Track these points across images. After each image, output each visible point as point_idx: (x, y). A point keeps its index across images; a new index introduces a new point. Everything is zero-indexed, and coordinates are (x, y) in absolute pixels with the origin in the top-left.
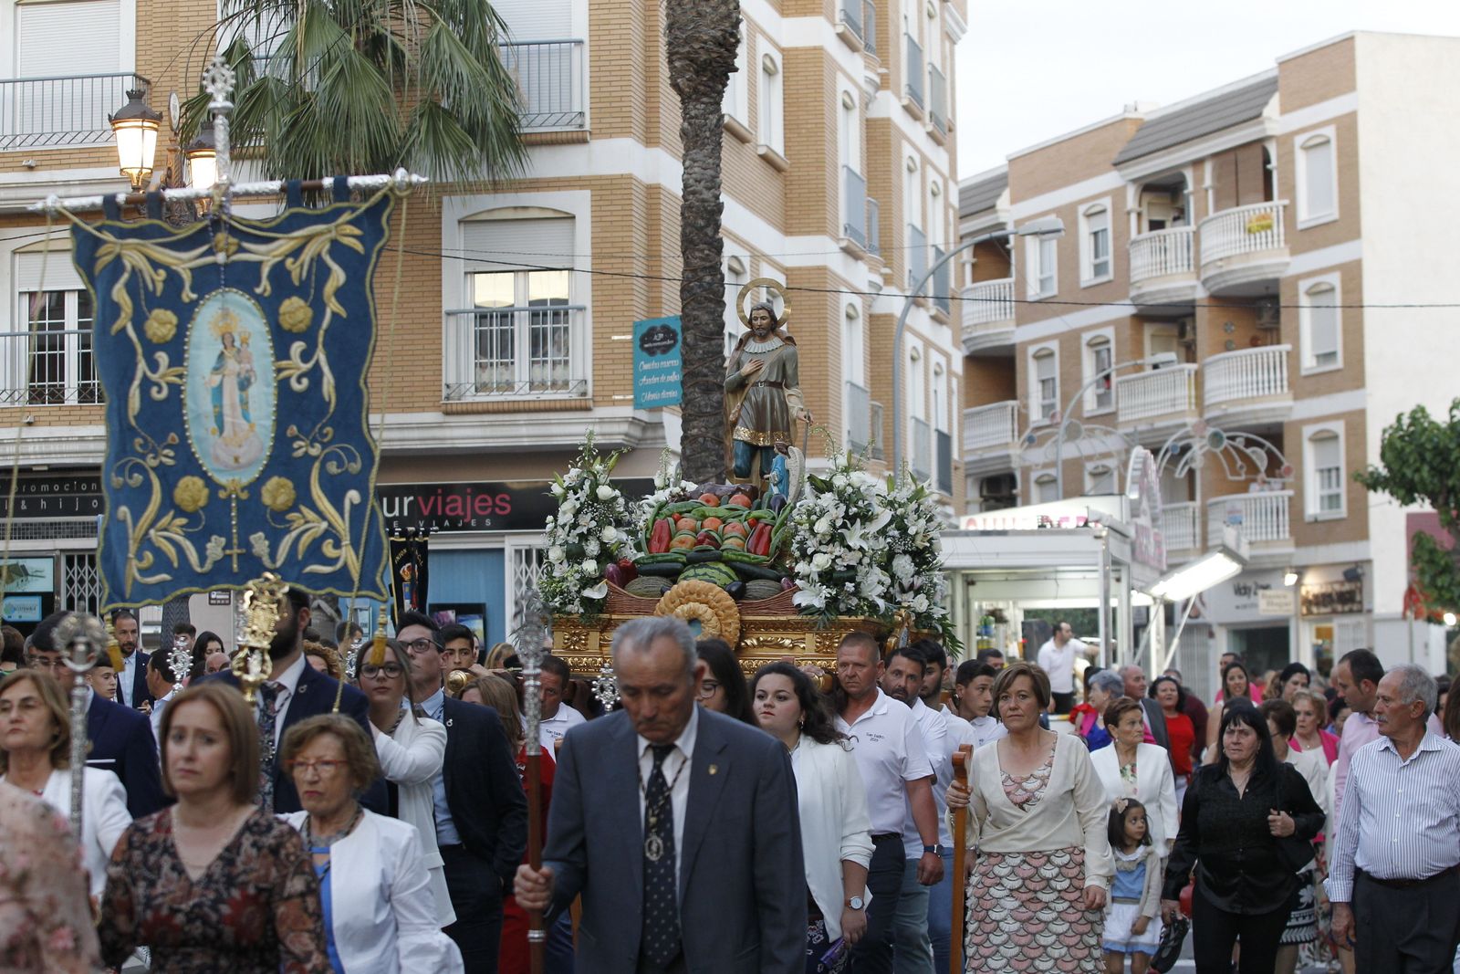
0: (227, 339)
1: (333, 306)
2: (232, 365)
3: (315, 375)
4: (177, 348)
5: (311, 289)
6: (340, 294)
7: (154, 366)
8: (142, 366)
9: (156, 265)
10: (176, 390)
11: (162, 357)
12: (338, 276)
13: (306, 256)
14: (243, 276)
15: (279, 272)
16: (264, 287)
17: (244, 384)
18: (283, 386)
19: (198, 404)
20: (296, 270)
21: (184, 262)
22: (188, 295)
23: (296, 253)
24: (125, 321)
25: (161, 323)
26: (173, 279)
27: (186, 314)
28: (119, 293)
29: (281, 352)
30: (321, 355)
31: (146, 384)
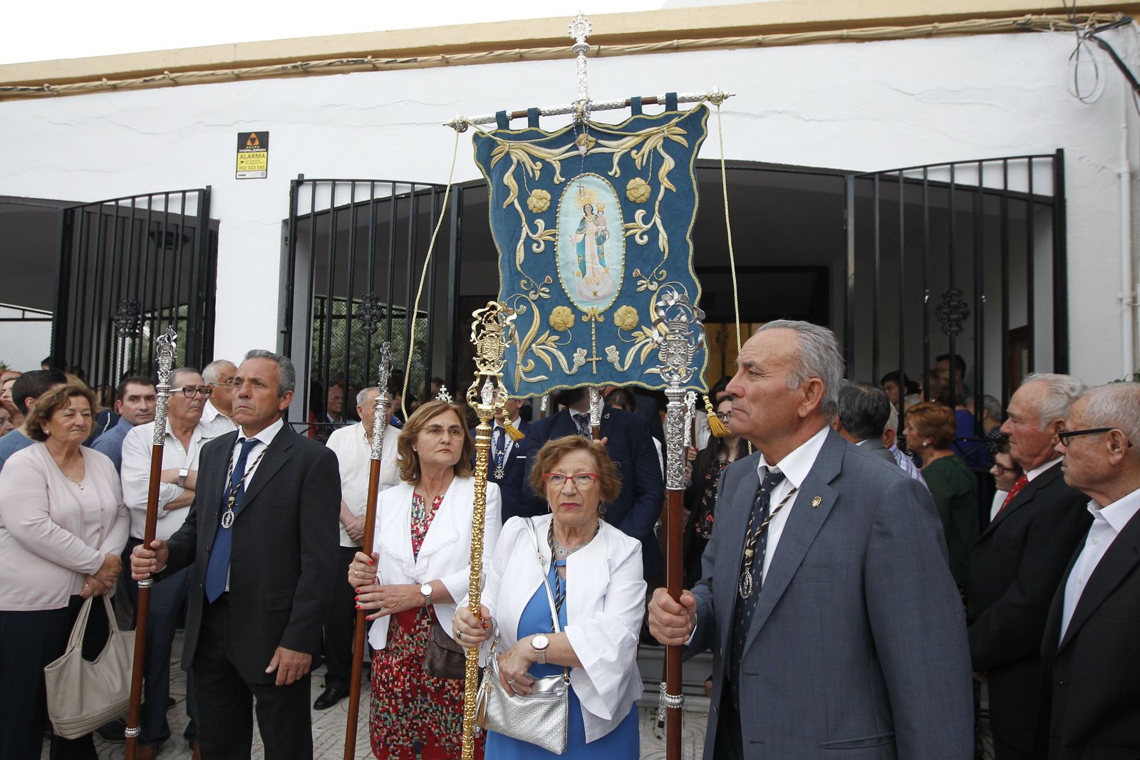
0: (588, 209)
1: (666, 183)
2: (591, 227)
3: (653, 233)
4: (551, 216)
5: (650, 171)
6: (670, 175)
7: (534, 229)
8: (526, 229)
9: (534, 159)
10: (551, 246)
11: (540, 223)
12: (669, 163)
13: (646, 149)
14: (599, 164)
15: (626, 160)
16: (616, 171)
17: (601, 240)
18: (630, 241)
19: (566, 255)
20: (639, 159)
21: (555, 156)
22: (558, 179)
23: (638, 147)
24: (513, 198)
25: (539, 199)
26: (547, 168)
27: (557, 192)
28: (508, 179)
29: (628, 216)
30: (657, 219)
31: (529, 242)
